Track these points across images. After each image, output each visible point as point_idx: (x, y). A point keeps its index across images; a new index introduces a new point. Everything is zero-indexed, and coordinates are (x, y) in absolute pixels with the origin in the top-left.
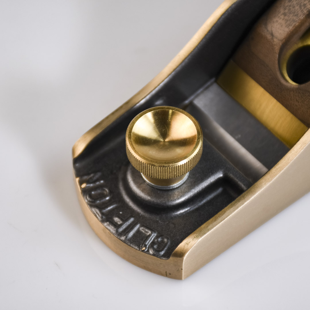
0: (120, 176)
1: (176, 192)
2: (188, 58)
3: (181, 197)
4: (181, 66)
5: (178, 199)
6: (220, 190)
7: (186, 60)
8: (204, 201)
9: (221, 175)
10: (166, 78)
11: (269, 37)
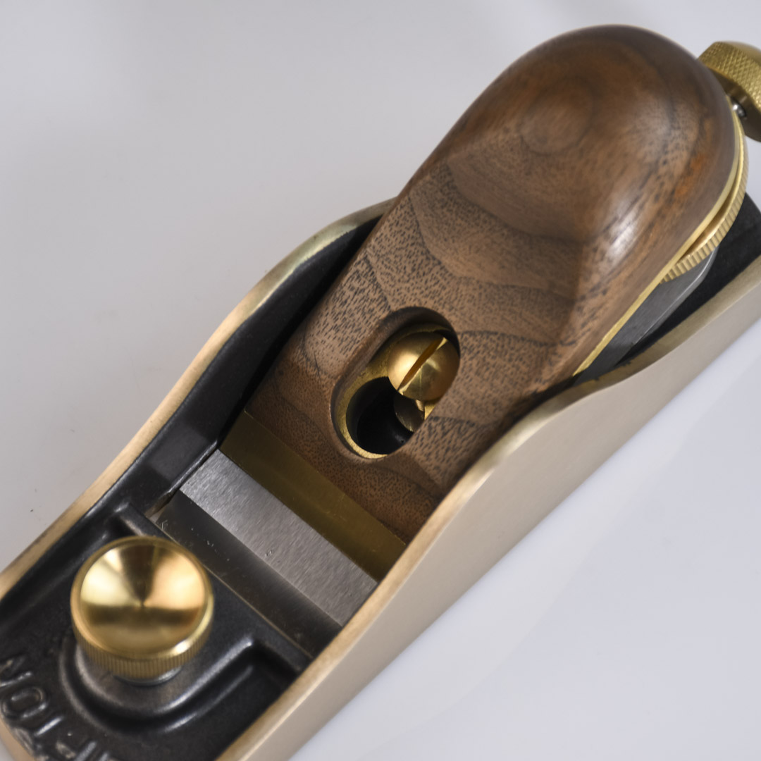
0: (62, 660)
1: (170, 689)
2: (168, 425)
3: (179, 696)
4: (156, 441)
5: (174, 699)
6: (249, 671)
7: (165, 429)
8: (222, 696)
9: (249, 644)
10: (131, 465)
11: (311, 371)
